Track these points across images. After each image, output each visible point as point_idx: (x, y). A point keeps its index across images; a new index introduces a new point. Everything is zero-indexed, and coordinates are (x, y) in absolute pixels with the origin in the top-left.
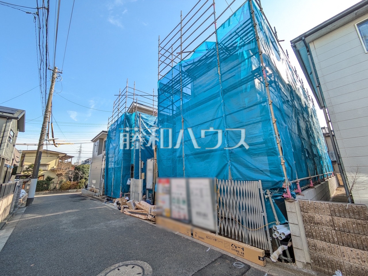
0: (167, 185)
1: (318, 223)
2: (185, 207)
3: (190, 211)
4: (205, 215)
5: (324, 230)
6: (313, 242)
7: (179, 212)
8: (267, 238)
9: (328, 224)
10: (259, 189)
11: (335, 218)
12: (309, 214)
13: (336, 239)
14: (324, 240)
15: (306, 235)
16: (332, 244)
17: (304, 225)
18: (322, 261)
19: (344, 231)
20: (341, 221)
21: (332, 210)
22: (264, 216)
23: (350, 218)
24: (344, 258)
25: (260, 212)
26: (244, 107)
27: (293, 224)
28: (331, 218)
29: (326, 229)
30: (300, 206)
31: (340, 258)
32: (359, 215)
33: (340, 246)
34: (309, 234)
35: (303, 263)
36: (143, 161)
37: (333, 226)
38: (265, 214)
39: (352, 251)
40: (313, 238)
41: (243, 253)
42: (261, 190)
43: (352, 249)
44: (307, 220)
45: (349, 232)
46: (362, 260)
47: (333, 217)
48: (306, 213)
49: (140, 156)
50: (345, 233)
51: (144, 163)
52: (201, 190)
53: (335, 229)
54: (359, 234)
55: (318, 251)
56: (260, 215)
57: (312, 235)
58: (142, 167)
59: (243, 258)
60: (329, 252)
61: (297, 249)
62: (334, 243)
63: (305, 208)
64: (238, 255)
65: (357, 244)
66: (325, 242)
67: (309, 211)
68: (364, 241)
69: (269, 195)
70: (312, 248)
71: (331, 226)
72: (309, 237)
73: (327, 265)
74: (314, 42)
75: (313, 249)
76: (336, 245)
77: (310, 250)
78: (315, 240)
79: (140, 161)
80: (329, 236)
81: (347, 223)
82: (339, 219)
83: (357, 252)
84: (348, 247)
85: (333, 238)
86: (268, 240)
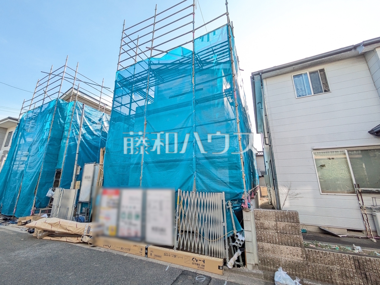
0: (115, 197)
1: (266, 229)
2: (138, 223)
3: (143, 228)
4: (162, 230)
5: (270, 233)
6: (261, 245)
7: (129, 229)
8: (225, 247)
9: (273, 228)
10: (222, 200)
11: (278, 223)
12: (261, 221)
13: (277, 240)
14: (269, 242)
15: (257, 239)
16: (274, 245)
17: (256, 231)
18: (267, 260)
19: (283, 233)
20: (282, 225)
21: (277, 217)
22: (224, 226)
23: (288, 222)
24: (282, 255)
25: (221, 223)
26: (215, 121)
27: (248, 231)
28: (276, 224)
29: (271, 232)
30: (255, 215)
31: (279, 255)
32: (293, 220)
33: (280, 245)
34: (259, 238)
35: (253, 264)
36: (80, 166)
37: (276, 229)
38: (225, 224)
39: (287, 248)
40: (262, 242)
41: (204, 266)
42: (224, 201)
43: (287, 247)
44: (259, 227)
45: (286, 233)
46: (293, 255)
47: (277, 222)
48: (259, 221)
49: (76, 159)
50: (284, 235)
51: (81, 169)
52: (161, 203)
53: (277, 232)
54: (292, 234)
55: (265, 252)
56: (221, 225)
57: (262, 239)
58: (78, 173)
59: (204, 270)
60: (272, 252)
61: (248, 253)
62: (276, 243)
63: (258, 216)
64: (198, 269)
65: (291, 242)
66: (270, 244)
67: (261, 219)
68: (295, 239)
69: (230, 206)
70: (260, 249)
71: (275, 230)
72: (259, 241)
73: (270, 263)
74: (267, 79)
75: (261, 251)
76: (277, 245)
77: (259, 252)
78: (263, 243)
79: (75, 166)
80: (273, 238)
81: (285, 227)
82: (281, 224)
83: (290, 249)
84: (285, 246)
85: (276, 239)
86: (225, 249)
